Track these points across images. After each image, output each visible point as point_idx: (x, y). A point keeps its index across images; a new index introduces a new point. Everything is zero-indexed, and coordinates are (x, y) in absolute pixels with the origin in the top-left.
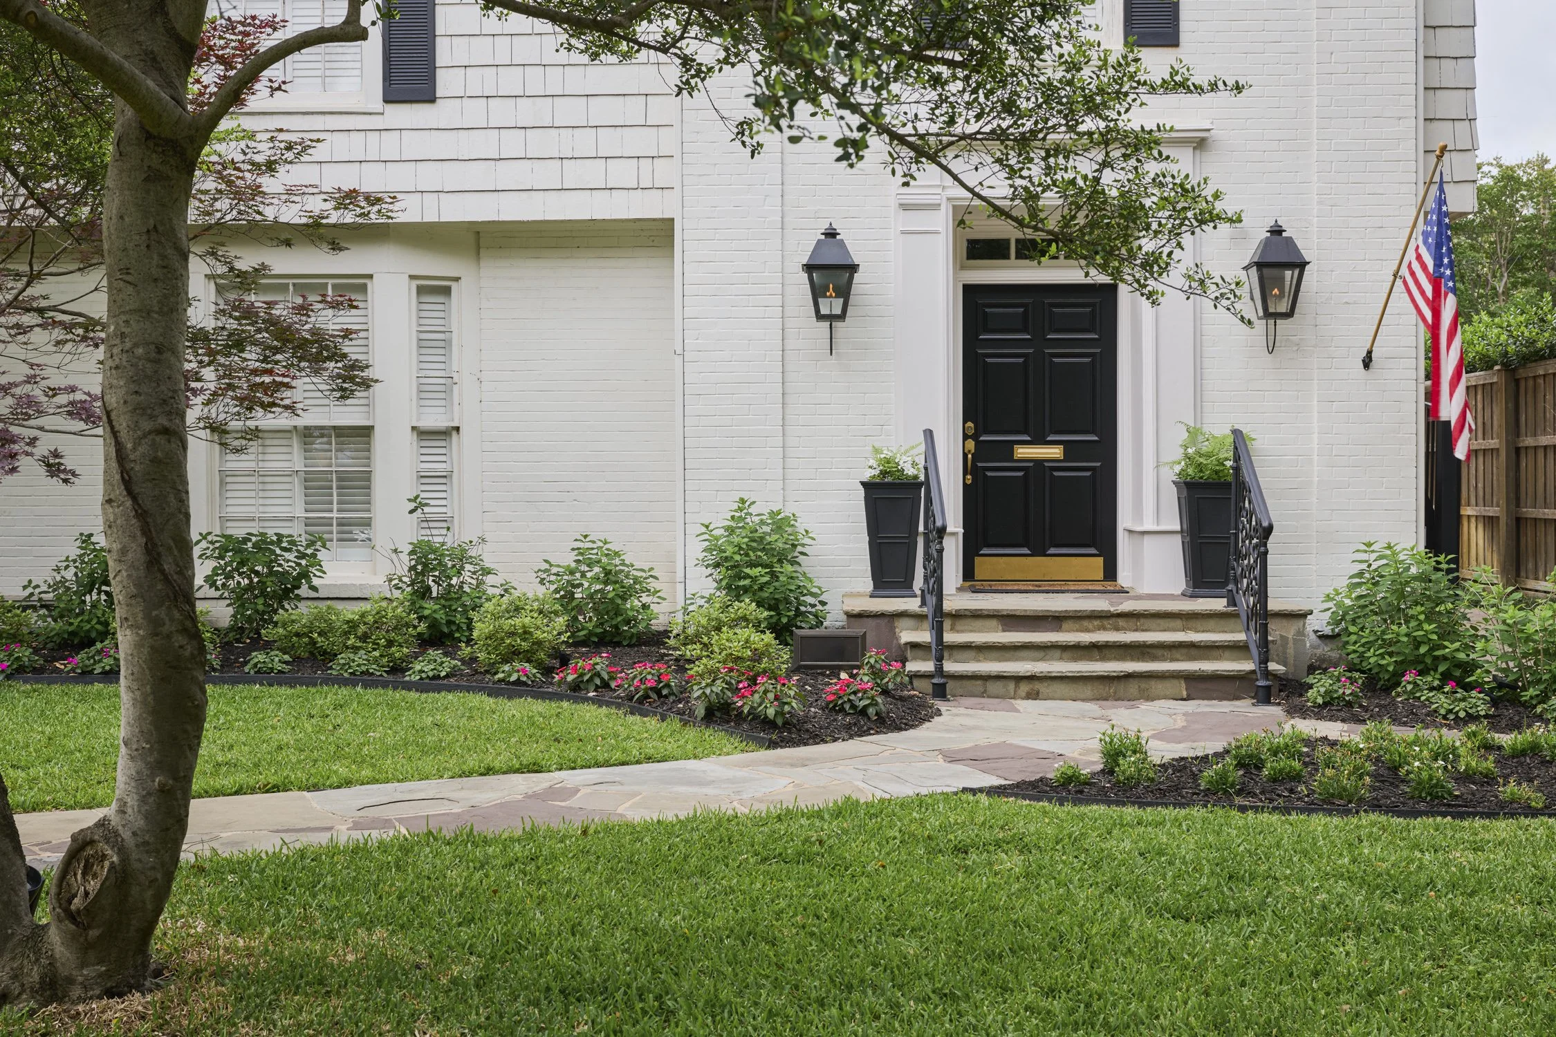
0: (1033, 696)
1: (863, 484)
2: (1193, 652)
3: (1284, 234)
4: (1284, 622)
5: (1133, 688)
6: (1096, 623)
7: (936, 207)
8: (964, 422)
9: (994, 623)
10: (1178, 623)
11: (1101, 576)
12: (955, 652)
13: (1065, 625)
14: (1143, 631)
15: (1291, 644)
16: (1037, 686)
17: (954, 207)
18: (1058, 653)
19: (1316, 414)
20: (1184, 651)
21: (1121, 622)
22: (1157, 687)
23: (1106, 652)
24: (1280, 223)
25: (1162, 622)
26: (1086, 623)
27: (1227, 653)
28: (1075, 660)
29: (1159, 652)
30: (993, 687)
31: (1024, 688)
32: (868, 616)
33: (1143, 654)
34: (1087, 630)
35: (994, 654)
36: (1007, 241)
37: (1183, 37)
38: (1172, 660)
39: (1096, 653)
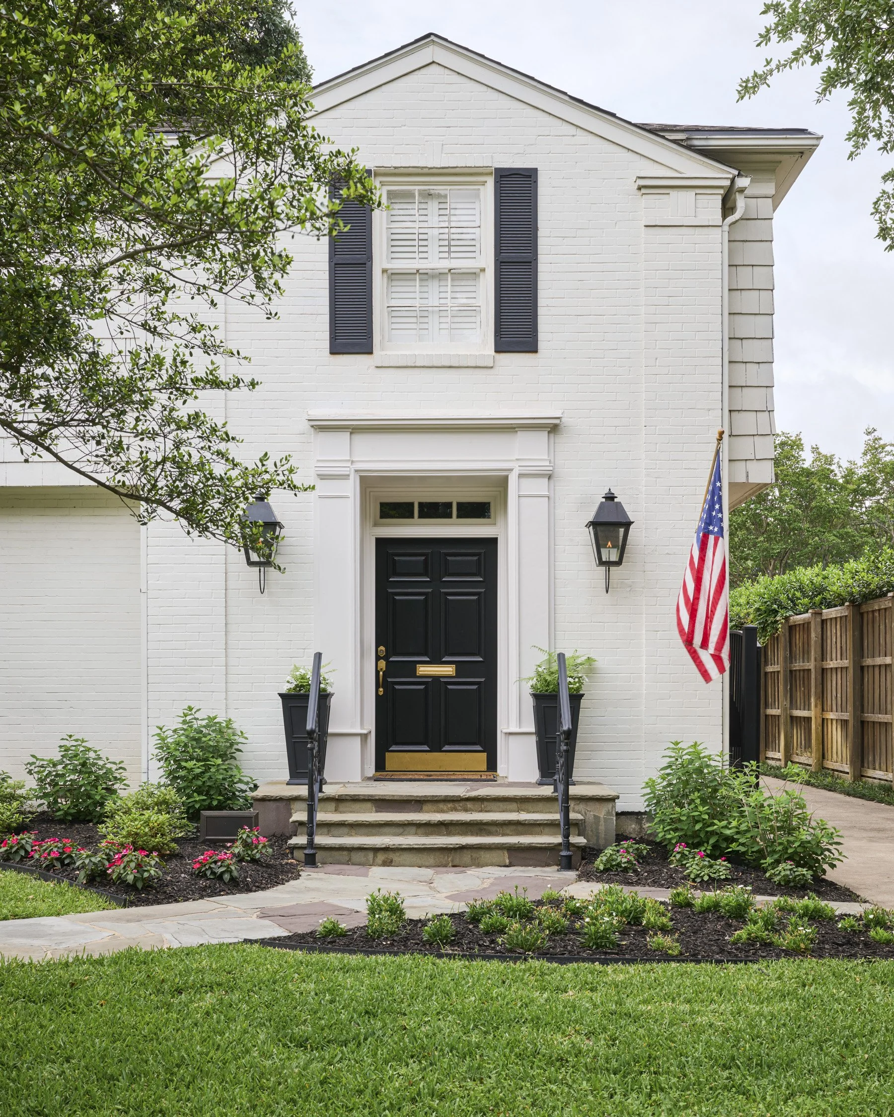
0: (387, 863)
1: (280, 695)
2: (520, 828)
3: (616, 500)
4: (597, 805)
5: (467, 857)
6: (450, 805)
7: (346, 477)
8: (377, 647)
9: (369, 805)
10: (514, 806)
11: (484, 768)
12: (333, 829)
13: (425, 807)
14: (486, 811)
15: (602, 822)
16: (391, 855)
17: (361, 477)
18: (413, 829)
19: (644, 641)
20: (514, 827)
21: (469, 805)
22: (485, 856)
23: (451, 828)
24: (612, 491)
25: (501, 805)
26: (441, 806)
27: (547, 830)
28: (427, 834)
29: (493, 829)
30: (357, 856)
31: (381, 857)
32: (270, 800)
33: (481, 830)
34: (442, 811)
35: (364, 830)
36: (412, 504)
37: (541, 345)
38: (504, 835)
39: (443, 829)
